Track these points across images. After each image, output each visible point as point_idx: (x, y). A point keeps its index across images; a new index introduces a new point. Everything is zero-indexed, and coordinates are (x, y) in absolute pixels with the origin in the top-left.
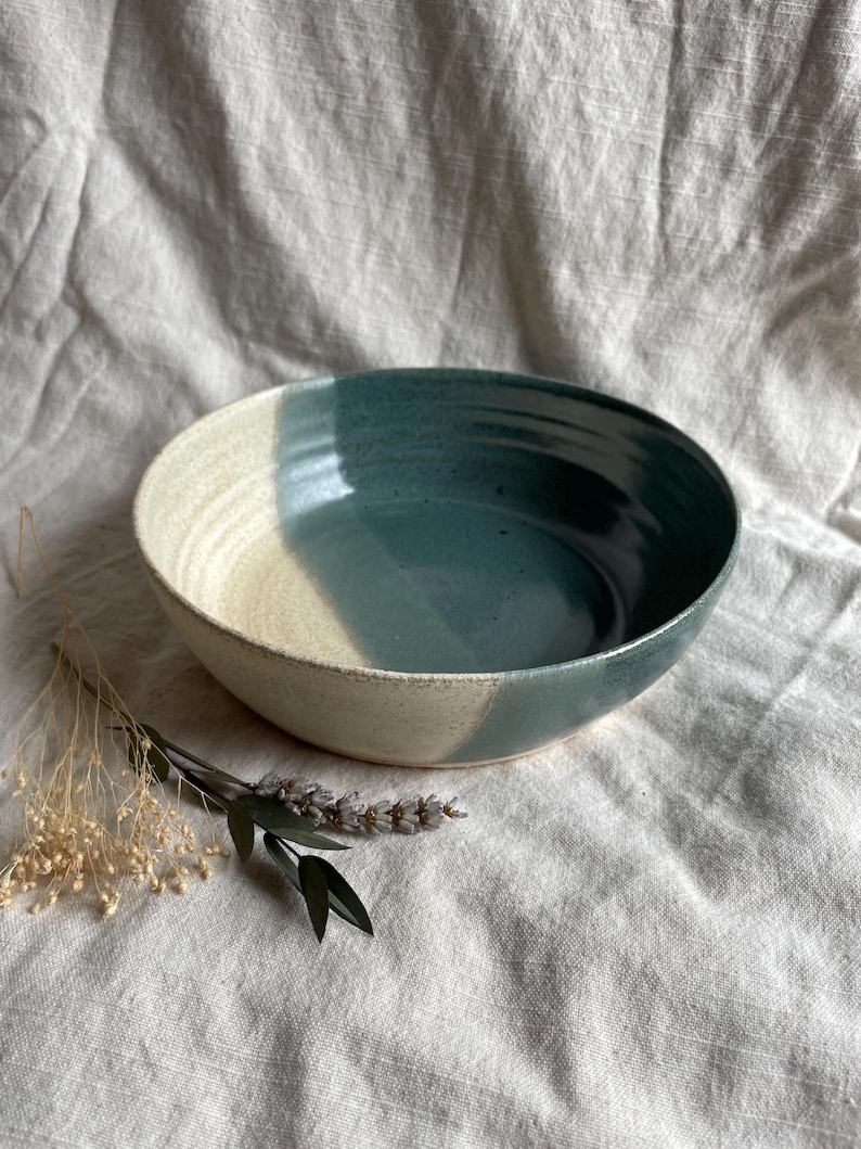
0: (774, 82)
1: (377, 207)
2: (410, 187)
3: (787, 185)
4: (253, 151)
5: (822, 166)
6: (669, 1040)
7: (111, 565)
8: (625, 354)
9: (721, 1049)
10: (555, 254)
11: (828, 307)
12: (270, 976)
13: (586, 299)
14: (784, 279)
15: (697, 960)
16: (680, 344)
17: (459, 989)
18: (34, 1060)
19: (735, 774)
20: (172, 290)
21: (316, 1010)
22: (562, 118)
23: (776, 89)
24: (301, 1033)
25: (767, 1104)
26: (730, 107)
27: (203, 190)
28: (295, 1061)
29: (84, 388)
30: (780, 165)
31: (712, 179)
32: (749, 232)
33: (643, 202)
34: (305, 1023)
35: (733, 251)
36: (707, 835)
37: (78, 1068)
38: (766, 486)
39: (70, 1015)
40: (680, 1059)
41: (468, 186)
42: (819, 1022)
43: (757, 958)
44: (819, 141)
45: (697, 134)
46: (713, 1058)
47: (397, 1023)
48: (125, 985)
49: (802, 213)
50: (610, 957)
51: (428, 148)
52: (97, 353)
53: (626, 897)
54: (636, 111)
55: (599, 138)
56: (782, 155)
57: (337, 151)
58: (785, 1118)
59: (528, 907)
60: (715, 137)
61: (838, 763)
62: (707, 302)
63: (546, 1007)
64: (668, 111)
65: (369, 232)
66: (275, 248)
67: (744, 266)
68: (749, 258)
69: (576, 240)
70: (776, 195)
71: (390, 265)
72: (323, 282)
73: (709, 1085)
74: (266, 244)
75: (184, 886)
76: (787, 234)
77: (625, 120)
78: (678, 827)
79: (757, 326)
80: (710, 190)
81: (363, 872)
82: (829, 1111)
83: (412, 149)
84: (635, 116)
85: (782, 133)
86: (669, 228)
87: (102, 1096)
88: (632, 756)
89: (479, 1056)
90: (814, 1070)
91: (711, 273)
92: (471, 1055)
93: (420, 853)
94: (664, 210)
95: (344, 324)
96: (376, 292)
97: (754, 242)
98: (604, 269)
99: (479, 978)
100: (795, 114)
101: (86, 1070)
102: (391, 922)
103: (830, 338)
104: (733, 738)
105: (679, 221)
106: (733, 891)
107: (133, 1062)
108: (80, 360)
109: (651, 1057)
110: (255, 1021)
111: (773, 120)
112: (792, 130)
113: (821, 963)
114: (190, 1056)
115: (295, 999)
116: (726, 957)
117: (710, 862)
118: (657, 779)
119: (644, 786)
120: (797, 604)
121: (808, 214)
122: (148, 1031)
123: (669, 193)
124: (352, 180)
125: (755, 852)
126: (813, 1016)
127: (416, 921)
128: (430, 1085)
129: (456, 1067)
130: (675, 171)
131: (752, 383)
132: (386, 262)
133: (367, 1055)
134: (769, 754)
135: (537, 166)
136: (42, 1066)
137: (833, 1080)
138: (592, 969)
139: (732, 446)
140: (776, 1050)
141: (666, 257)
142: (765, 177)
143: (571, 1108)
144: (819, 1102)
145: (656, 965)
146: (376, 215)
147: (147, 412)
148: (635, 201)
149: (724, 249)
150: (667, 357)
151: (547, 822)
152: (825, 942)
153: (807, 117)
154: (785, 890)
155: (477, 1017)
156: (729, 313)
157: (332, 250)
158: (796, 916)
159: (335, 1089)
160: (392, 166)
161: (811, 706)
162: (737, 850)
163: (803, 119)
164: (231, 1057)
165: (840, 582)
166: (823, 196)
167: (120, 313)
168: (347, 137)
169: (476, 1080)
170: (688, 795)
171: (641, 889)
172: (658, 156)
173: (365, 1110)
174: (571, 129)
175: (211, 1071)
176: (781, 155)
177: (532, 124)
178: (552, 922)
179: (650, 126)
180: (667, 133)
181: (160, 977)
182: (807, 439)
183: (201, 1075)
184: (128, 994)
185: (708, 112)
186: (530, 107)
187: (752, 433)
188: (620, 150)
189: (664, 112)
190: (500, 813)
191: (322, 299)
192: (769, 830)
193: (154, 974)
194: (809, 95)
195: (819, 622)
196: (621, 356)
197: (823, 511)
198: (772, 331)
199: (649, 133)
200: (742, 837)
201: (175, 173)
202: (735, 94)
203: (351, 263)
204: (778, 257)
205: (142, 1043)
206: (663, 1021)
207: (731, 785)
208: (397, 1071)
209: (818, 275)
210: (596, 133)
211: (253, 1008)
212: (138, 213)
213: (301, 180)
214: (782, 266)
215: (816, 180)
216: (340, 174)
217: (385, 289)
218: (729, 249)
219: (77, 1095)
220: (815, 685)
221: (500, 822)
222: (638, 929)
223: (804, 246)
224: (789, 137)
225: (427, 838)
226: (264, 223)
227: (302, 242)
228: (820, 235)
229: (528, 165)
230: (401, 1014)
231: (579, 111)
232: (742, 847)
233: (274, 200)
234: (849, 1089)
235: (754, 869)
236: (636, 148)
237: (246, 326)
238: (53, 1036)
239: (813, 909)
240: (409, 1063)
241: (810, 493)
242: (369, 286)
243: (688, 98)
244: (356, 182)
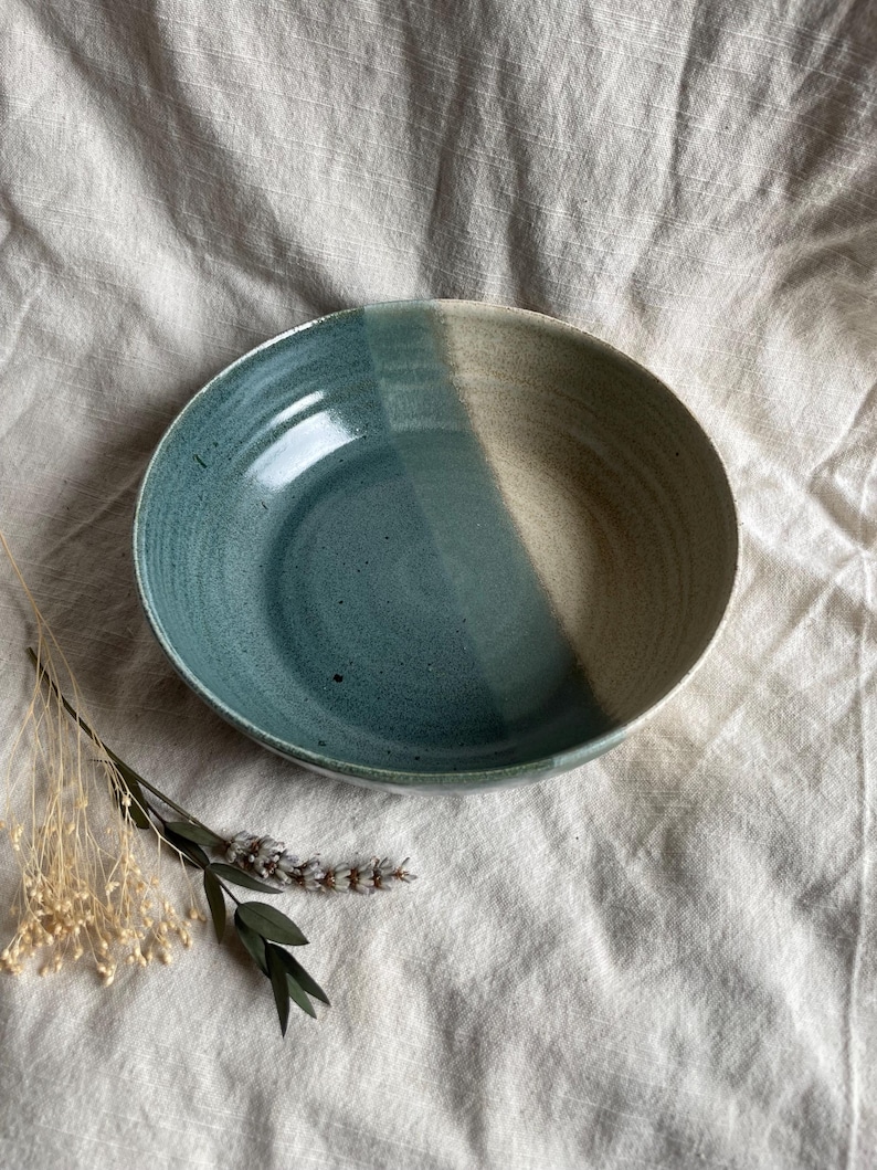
0: (826, 5)
1: (344, 109)
2: (382, 85)
3: (824, 132)
4: (190, 34)
5: (867, 119)
6: (566, 1103)
7: (78, 536)
8: (621, 303)
9: (606, 1112)
10: (550, 190)
11: (847, 273)
12: (244, 1045)
13: (582, 242)
14: (804, 234)
15: (595, 1040)
16: (683, 298)
17: (400, 1056)
18: (59, 1124)
19: (661, 826)
20: (112, 191)
21: (282, 1083)
22: (565, 26)
23: (827, 13)
24: (270, 1102)
25: (637, 1151)
26: (769, 29)
27: (134, 73)
28: (265, 1124)
29: (26, 307)
30: (819, 107)
31: (738, 114)
32: (773, 179)
33: (655, 135)
34: (273, 1094)
35: (753, 199)
36: (625, 896)
37: (93, 1129)
38: (754, 444)
39: (82, 1086)
40: (572, 1116)
41: (449, 95)
42: (686, 1094)
43: (645, 1037)
44: (867, 88)
45: (726, 59)
46: (599, 1116)
47: (347, 1093)
48: (124, 1058)
49: (835, 169)
50: (525, 1035)
51: (403, 39)
52: (35, 266)
53: (545, 973)
54: (656, 22)
55: (609, 55)
56: (823, 96)
57: (293, 35)
58: (649, 1161)
59: (461, 980)
60: (747, 64)
61: (751, 830)
62: (717, 251)
63: (469, 1077)
64: (695, 24)
65: (333, 136)
66: (225, 155)
67: (762, 216)
68: (768, 209)
69: (575, 175)
70: (809, 141)
71: (360, 178)
72: (282, 198)
73: (593, 1136)
74: (214, 149)
75: (169, 958)
76: (815, 187)
77: (642, 33)
78: (603, 882)
79: (768, 281)
80: (734, 126)
81: (323, 937)
82: (684, 1161)
83: (383, 40)
84: (654, 28)
85: (826, 69)
86: (682, 169)
87: (115, 1153)
88: (572, 793)
89: (412, 1119)
90: (677, 1132)
91: (724, 221)
92: (406, 1119)
93: (373, 918)
94: (678, 148)
95: (307, 248)
96: (343, 209)
97: (777, 191)
98: (605, 211)
99: (417, 1045)
100: (845, 49)
101: (100, 1131)
102: (345, 993)
103: (845, 302)
104: (664, 784)
105: (694, 162)
106: (638, 960)
107: (136, 1125)
108: (17, 274)
109: (550, 1115)
110: (232, 1087)
111: (818, 51)
112: (839, 67)
113: (698, 1041)
114: (182, 1116)
115: (264, 1071)
116: (620, 1037)
117: (624, 928)
118: (591, 819)
119: (578, 829)
120: (753, 612)
121: (842, 170)
122: (147, 1098)
123: (687, 126)
124: (312, 72)
125: (662, 922)
126: (682, 1091)
127: (366, 992)
128: (372, 1145)
129: (393, 1131)
130: (696, 101)
131: (755, 340)
132: (354, 175)
133: (323, 1120)
134: (692, 812)
135: (533, 84)
136: (64, 1129)
137: (691, 1140)
138: (510, 1046)
139: (724, 404)
140: (649, 1115)
141: (676, 201)
142: (799, 116)
143: (481, 1162)
144: (678, 1153)
145: (562, 1044)
146: (341, 116)
147: (99, 337)
148: (645, 134)
149: (743, 196)
150: (667, 311)
151: (487, 876)
152: (706, 1015)
153: (859, 55)
154: (681, 963)
155: (415, 1080)
156: (741, 266)
157: (291, 159)
158: (687, 985)
159: (297, 1147)
160: (359, 58)
161: (740, 756)
162: (647, 919)
163: (853, 56)
164: (214, 1117)
165: (798, 593)
166: (862, 153)
167: (54, 222)
168: (304, 18)
169: (409, 1142)
170: (616, 844)
171: (559, 964)
172: (677, 81)
173: (322, 1161)
174: (576, 41)
175: (199, 1129)
176: (821, 95)
177: (529, 32)
178: (481, 997)
179: (671, 43)
180: (691, 52)
181: (153, 1049)
182: (804, 401)
183: (192, 1132)
184: (128, 1066)
185: (743, 33)
186: (527, 11)
187: (747, 392)
188: (633, 69)
189: (690, 26)
190: (447, 860)
191: (282, 217)
192: (679, 899)
193: (148, 1046)
194: (864, 28)
195: (769, 641)
196: (616, 304)
197: (807, 474)
198: (784, 285)
199: (669, 50)
200: (654, 905)
201: (100, 49)
202: (777, 13)
203: (314, 174)
204: (801, 210)
205: (142, 1109)
206: (562, 1089)
207: (654, 839)
208: (346, 1133)
209: (844, 237)
210: (605, 48)
211: (230, 1076)
212: (63, 96)
213: (251, 71)
214: (805, 220)
215: (857, 133)
216: (298, 65)
217: (353, 206)
218: (747, 197)
219: (96, 1151)
220: (750, 723)
221: (447, 871)
222: (551, 1008)
223: (832, 202)
224: (834, 76)
225: (381, 899)
226: (209, 124)
227: (256, 148)
228: (852, 192)
229: (523, 82)
230: (351, 1083)
231: (586, 18)
232: (652, 915)
233: (220, 95)
234: (702, 1147)
235: (659, 940)
236: (652, 69)
237: (200, 237)
238: (71, 1102)
239: (701, 982)
240: (356, 1128)
241: (798, 454)
242: (336, 203)
243: (720, 13)
244: (317, 74)
